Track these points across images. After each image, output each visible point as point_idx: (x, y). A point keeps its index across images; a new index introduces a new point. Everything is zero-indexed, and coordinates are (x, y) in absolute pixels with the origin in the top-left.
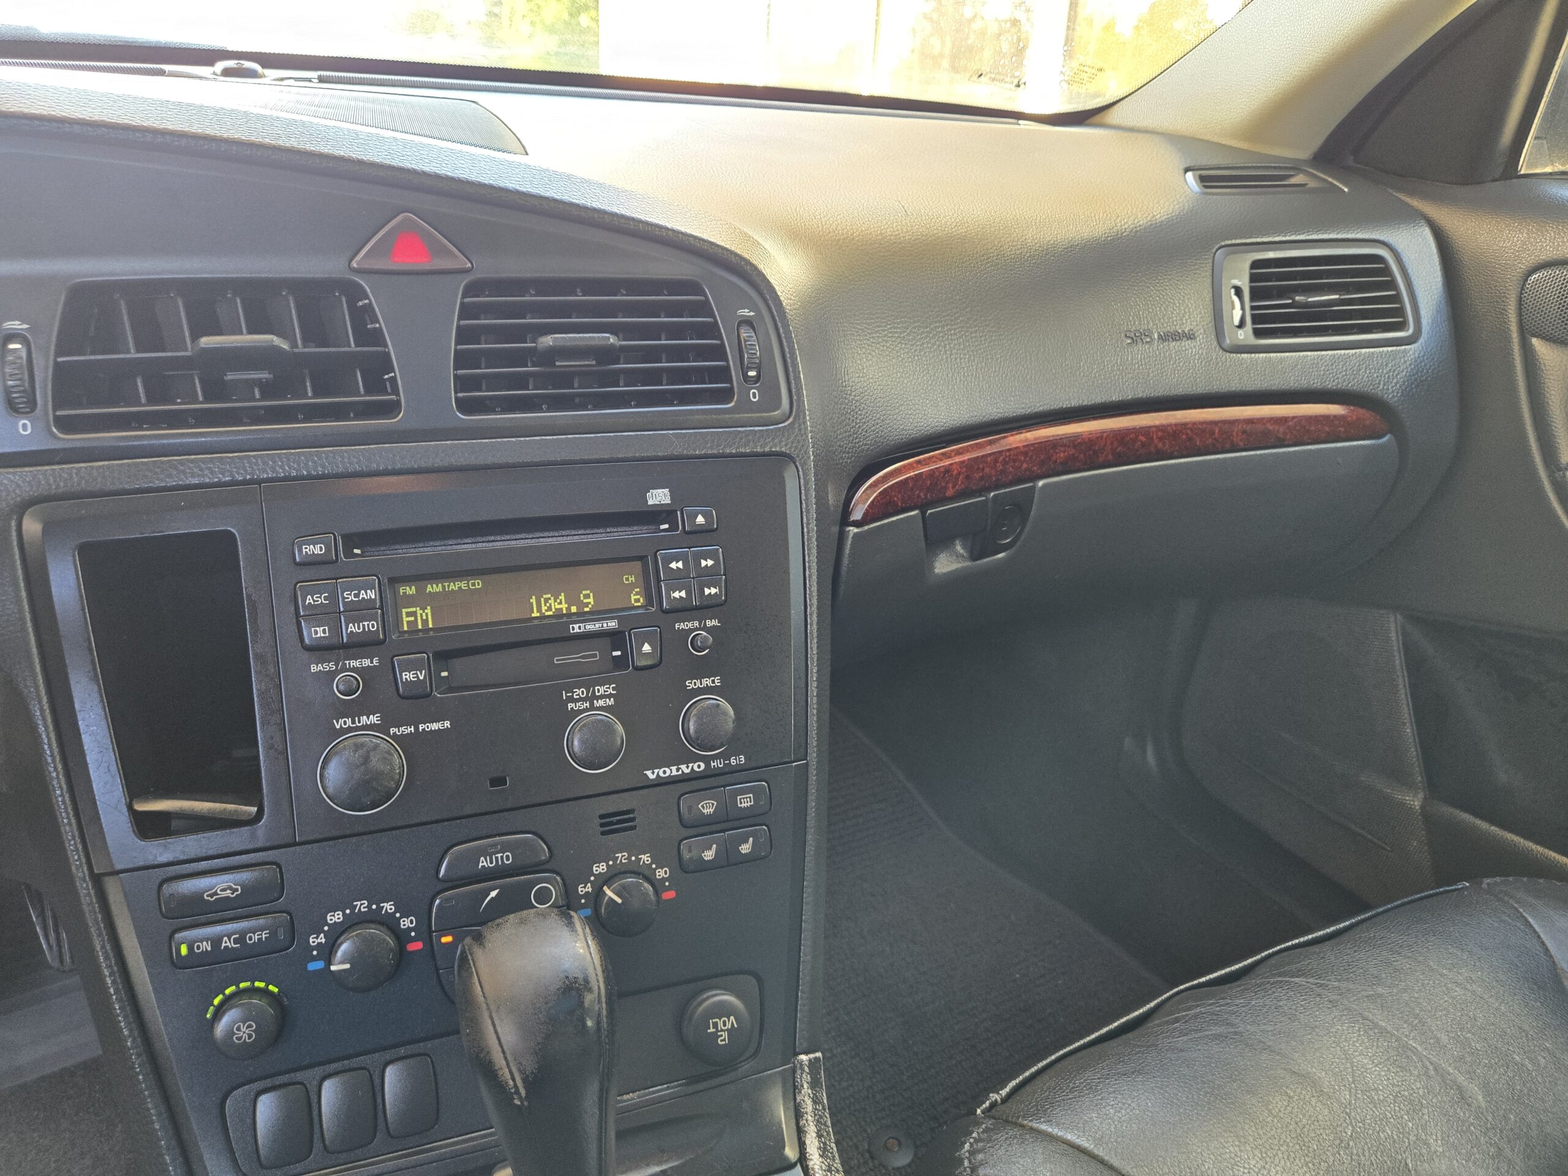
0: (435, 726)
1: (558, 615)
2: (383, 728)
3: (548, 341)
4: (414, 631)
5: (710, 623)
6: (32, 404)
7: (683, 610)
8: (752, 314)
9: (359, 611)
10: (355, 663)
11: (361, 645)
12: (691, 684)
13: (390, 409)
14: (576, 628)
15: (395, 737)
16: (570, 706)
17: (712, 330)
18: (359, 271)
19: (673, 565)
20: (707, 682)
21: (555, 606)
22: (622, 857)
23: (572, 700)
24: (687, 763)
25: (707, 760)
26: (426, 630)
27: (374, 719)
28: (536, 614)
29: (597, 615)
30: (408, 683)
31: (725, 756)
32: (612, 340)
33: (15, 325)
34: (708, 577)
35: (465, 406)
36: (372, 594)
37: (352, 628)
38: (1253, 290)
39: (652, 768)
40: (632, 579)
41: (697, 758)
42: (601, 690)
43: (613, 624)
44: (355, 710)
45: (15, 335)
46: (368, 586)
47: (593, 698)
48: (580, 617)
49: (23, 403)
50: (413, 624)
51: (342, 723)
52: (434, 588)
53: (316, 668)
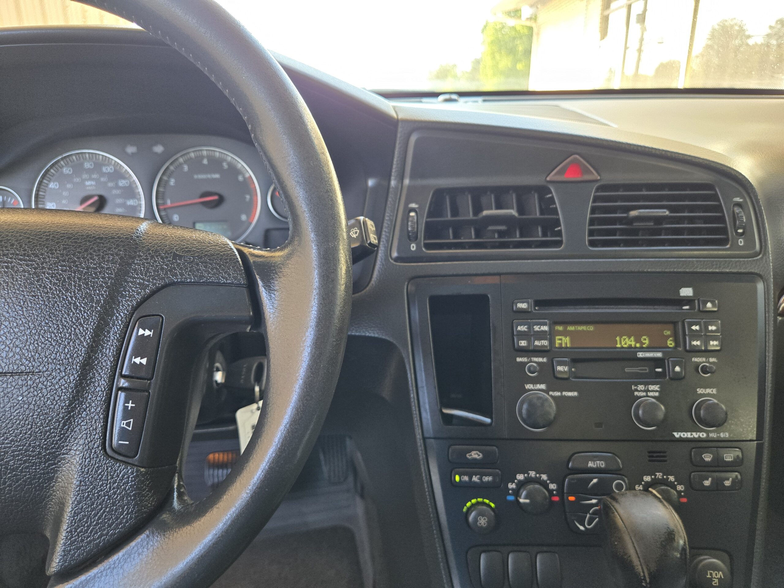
0: (570, 394)
1: (630, 347)
2: (547, 391)
3: (633, 213)
4: (561, 347)
5: (711, 360)
6: (416, 238)
7: (697, 351)
8: (741, 200)
9: (541, 335)
10: (536, 359)
11: (539, 351)
12: (700, 391)
13: (558, 243)
14: (640, 355)
15: (551, 396)
16: (636, 393)
17: (719, 208)
18: (551, 182)
19: (694, 328)
20: (708, 391)
21: (629, 343)
22: (659, 475)
23: (637, 390)
24: (696, 431)
25: (707, 432)
26: (567, 348)
27: (543, 386)
28: (619, 346)
29: (650, 349)
30: (559, 371)
31: (718, 432)
32: (665, 213)
33: (413, 205)
34: (711, 335)
35: (592, 243)
36: (545, 328)
37: (536, 343)
39: (678, 431)
40: (668, 333)
41: (701, 431)
42: (651, 387)
43: (659, 355)
44: (534, 381)
45: (413, 210)
46: (545, 324)
47: (647, 391)
48: (642, 349)
49: (413, 237)
50: (561, 344)
51: (528, 386)
52: (571, 328)
53: (519, 360)
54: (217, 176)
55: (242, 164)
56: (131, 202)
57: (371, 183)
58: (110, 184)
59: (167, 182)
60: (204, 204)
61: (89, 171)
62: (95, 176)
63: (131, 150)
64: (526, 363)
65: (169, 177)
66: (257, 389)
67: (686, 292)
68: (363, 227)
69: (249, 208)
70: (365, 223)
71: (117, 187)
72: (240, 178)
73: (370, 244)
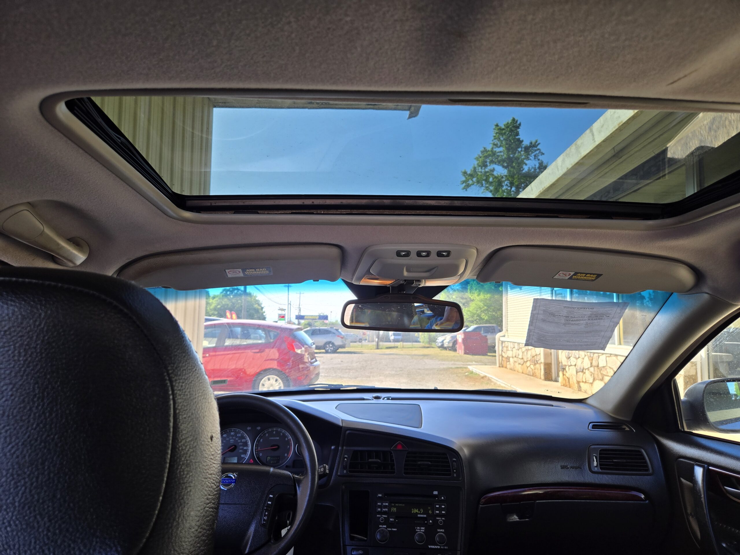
0: (394, 529)
1: (416, 513)
2: (386, 528)
3: (419, 463)
5: (443, 519)
6: (346, 468)
7: (438, 515)
8: (456, 460)
9: (385, 507)
10: (383, 516)
11: (385, 513)
12: (439, 530)
13: (394, 472)
14: (419, 516)
15: (388, 530)
17: (448, 462)
18: (392, 450)
19: (437, 506)
20: (441, 530)
21: (416, 511)
23: (417, 529)
24: (436, 546)
25: (440, 546)
26: (395, 512)
27: (385, 526)
28: (412, 512)
29: (423, 514)
30: (391, 521)
31: (443, 546)
32: (430, 463)
33: (346, 456)
34: (443, 509)
35: (405, 473)
36: (387, 504)
37: (384, 510)
38: (600, 457)
39: (430, 546)
40: (429, 508)
41: (438, 545)
42: (422, 528)
43: (425, 516)
44: (383, 524)
45: (346, 458)
46: (387, 503)
47: (420, 529)
48: (420, 514)
49: (345, 468)
50: (393, 511)
51: (381, 526)
52: (397, 505)
53: (378, 516)
54: (278, 438)
55: (287, 434)
56: (245, 448)
57: (333, 447)
58: (239, 441)
59: (260, 440)
60: (272, 449)
61: (233, 436)
62: (234, 438)
63: (249, 428)
64: (380, 517)
65: (261, 438)
66: (288, 522)
67: (436, 493)
68: (325, 468)
69: (288, 451)
70: (325, 466)
71: (241, 442)
72: (286, 439)
73: (327, 473)
